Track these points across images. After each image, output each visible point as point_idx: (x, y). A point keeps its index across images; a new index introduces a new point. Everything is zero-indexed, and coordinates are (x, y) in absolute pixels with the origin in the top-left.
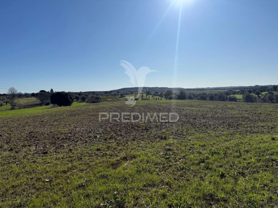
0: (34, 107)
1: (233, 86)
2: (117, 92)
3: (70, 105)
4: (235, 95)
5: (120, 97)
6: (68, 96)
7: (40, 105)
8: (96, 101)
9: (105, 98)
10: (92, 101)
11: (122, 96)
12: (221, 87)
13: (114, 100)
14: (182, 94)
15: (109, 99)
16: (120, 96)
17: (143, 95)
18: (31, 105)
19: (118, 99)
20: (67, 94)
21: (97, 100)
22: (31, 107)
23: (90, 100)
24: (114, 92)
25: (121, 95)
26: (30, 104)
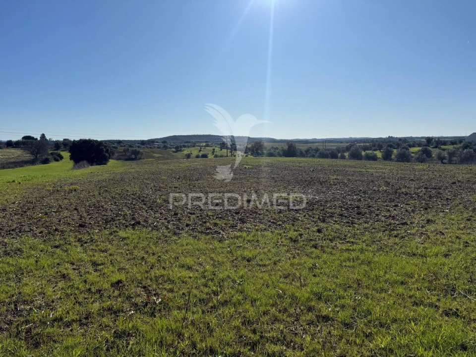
0: (21, 167)
1: (353, 137)
2: (162, 143)
3: (105, 164)
4: (375, 152)
5: (174, 152)
6: (103, 147)
7: (32, 162)
8: (133, 156)
9: (148, 152)
10: (126, 157)
11: (178, 149)
12: (334, 139)
13: (166, 156)
14: (291, 149)
15: (155, 155)
16: (174, 150)
17: (214, 149)
18: (14, 162)
19: (173, 155)
20: (100, 143)
21: (135, 156)
22: (16, 166)
23: (122, 155)
24: (157, 142)
25: (176, 148)
26: (12, 160)
